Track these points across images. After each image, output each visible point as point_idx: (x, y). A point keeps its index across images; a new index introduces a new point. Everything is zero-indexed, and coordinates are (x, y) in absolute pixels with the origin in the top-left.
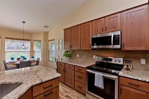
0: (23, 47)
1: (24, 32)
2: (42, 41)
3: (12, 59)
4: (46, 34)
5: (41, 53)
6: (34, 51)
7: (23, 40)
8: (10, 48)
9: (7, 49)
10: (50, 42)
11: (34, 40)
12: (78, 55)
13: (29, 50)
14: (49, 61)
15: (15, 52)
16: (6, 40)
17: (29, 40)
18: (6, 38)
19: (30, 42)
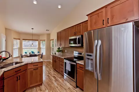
0: (32, 45)
1: (33, 35)
2: (46, 41)
3: (26, 53)
4: (49, 35)
5: (45, 49)
6: (41, 48)
7: (32, 40)
8: (25, 46)
9: (24, 46)
10: (52, 41)
11: (41, 40)
12: (66, 50)
13: (38, 47)
14: (51, 55)
15: (29, 48)
16: (23, 41)
17: (37, 40)
18: (23, 39)
19: (38, 41)
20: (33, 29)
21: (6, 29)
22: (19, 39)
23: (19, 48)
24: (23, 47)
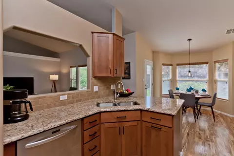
3: (177, 89)
5: (228, 84)
6: (216, 82)
8: (182, 76)
9: (179, 77)
11: (215, 62)
13: (207, 79)
17: (206, 63)
18: (178, 65)
19: (207, 65)
20: (190, 40)
21: (153, 52)
22: (171, 65)
23: (171, 80)
24: (177, 79)
